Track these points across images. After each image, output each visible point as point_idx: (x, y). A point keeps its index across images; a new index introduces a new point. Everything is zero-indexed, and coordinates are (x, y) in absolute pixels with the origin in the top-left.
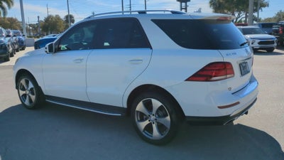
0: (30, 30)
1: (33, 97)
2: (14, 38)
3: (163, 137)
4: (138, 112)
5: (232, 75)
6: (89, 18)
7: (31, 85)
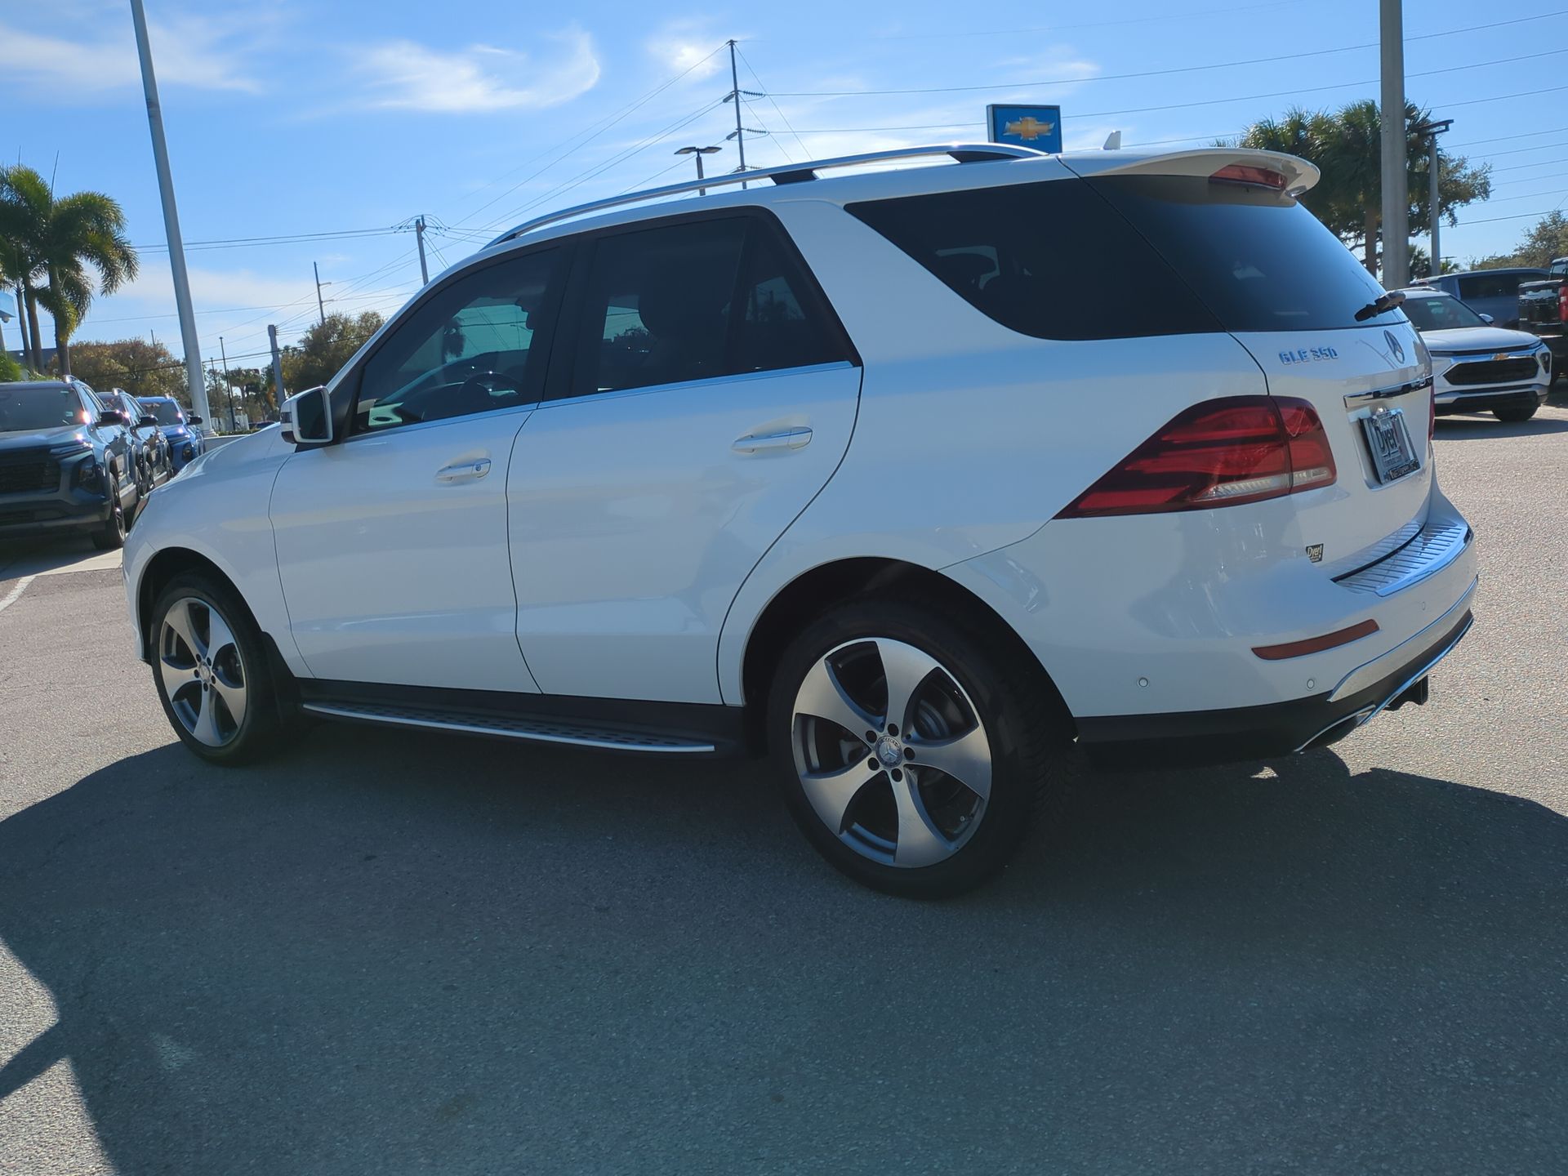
0: (231, 402)
1: (237, 698)
2: (146, 433)
3: (952, 847)
4: (804, 718)
5: (1324, 474)
6: (511, 236)
7: (221, 635)
